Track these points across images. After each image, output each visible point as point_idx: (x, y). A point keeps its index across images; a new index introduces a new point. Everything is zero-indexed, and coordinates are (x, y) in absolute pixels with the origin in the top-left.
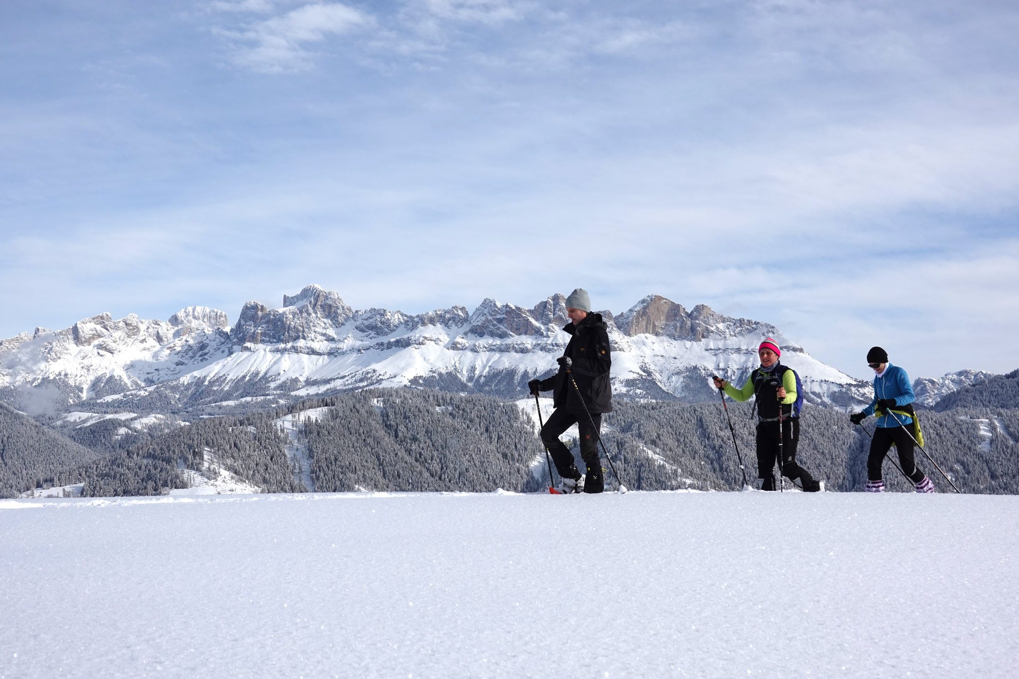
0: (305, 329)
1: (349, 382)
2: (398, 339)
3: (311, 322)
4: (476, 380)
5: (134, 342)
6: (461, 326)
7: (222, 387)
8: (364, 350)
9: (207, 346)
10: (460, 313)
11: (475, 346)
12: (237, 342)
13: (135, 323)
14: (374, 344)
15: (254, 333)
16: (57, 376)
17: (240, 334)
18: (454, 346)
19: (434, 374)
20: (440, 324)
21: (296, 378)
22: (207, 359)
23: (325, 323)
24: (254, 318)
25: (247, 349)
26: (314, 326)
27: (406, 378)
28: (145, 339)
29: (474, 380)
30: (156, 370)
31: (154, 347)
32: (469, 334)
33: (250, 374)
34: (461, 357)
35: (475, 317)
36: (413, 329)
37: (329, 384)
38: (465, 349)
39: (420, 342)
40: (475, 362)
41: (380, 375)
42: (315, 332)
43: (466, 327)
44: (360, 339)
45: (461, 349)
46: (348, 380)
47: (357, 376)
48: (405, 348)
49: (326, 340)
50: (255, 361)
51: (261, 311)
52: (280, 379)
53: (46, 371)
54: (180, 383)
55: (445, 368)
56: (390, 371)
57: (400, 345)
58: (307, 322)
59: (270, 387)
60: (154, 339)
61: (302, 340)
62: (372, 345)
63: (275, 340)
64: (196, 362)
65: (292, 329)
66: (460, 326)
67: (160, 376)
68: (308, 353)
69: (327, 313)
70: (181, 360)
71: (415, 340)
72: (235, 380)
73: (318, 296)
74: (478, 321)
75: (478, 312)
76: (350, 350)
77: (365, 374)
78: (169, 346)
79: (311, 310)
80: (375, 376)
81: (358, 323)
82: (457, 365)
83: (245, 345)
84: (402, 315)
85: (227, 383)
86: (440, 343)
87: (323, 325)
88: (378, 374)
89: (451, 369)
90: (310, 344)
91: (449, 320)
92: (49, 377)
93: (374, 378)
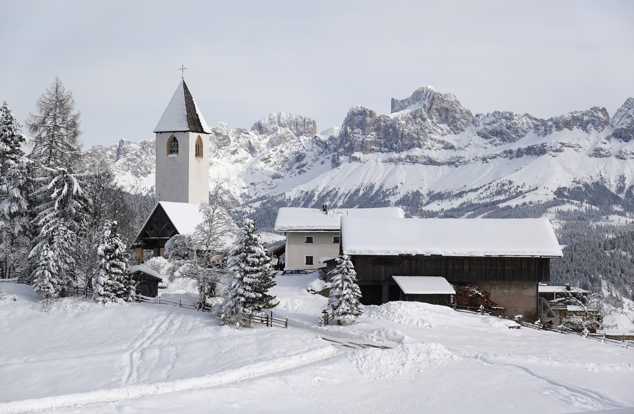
0: (420, 136)
1: (484, 195)
2: (529, 145)
3: (426, 128)
4: (627, 191)
5: (225, 153)
6: (602, 130)
7: (334, 202)
8: (490, 158)
9: (304, 157)
10: (600, 115)
11: (620, 152)
12: (344, 152)
13: (225, 132)
14: (501, 151)
15: (363, 142)
16: (149, 192)
17: (347, 143)
18: (597, 153)
19: (579, 185)
20: (577, 128)
21: (418, 191)
22: (305, 172)
23: (442, 130)
24: (362, 125)
25: (356, 159)
26: (430, 133)
27: (550, 190)
28: (236, 150)
29: (625, 191)
30: (251, 184)
31: (247, 158)
32: (613, 139)
33: (363, 187)
34: (606, 164)
35: (617, 120)
36: (546, 135)
37: (462, 198)
38: (609, 156)
39: (557, 149)
40: (623, 170)
41: (518, 187)
42: (432, 139)
43: (608, 131)
44: (483, 146)
45: (604, 156)
46: (482, 193)
47: (491, 188)
48: (539, 155)
49: (443, 148)
50: (367, 173)
51: (370, 117)
52: (399, 193)
53: (137, 187)
54: (286, 198)
55: (590, 178)
56: (530, 183)
57: (532, 152)
58: (421, 129)
59: (390, 201)
60: (246, 150)
61: (417, 149)
62: (498, 153)
63: (386, 149)
64: (293, 175)
65: (406, 136)
66: (600, 130)
67: (256, 191)
68: (425, 164)
69: (443, 117)
70: (277, 172)
71: (551, 147)
72: (347, 194)
73: (433, 99)
74: (622, 124)
75: (620, 114)
76: (473, 159)
77: (501, 187)
78: (263, 157)
79: (426, 115)
80: (513, 188)
81: (480, 129)
82: (603, 175)
83: (354, 155)
84: (531, 118)
85: (340, 198)
86: (580, 149)
87: (439, 130)
88: (516, 187)
89: (596, 179)
90: (427, 153)
91: (588, 122)
92: (141, 193)
93: (512, 190)
